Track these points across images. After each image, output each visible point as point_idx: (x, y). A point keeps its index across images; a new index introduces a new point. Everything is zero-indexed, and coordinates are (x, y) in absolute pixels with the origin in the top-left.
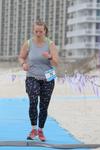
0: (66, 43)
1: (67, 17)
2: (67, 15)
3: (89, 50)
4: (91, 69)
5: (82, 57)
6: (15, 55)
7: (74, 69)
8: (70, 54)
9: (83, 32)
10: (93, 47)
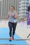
0: (18, 14)
1: (19, 8)
2: (19, 7)
3: (24, 16)
4: (25, 21)
5: (22, 18)
6: (6, 17)
7: (20, 20)
8: (19, 17)
9: (23, 11)
10: (25, 15)
